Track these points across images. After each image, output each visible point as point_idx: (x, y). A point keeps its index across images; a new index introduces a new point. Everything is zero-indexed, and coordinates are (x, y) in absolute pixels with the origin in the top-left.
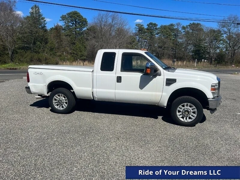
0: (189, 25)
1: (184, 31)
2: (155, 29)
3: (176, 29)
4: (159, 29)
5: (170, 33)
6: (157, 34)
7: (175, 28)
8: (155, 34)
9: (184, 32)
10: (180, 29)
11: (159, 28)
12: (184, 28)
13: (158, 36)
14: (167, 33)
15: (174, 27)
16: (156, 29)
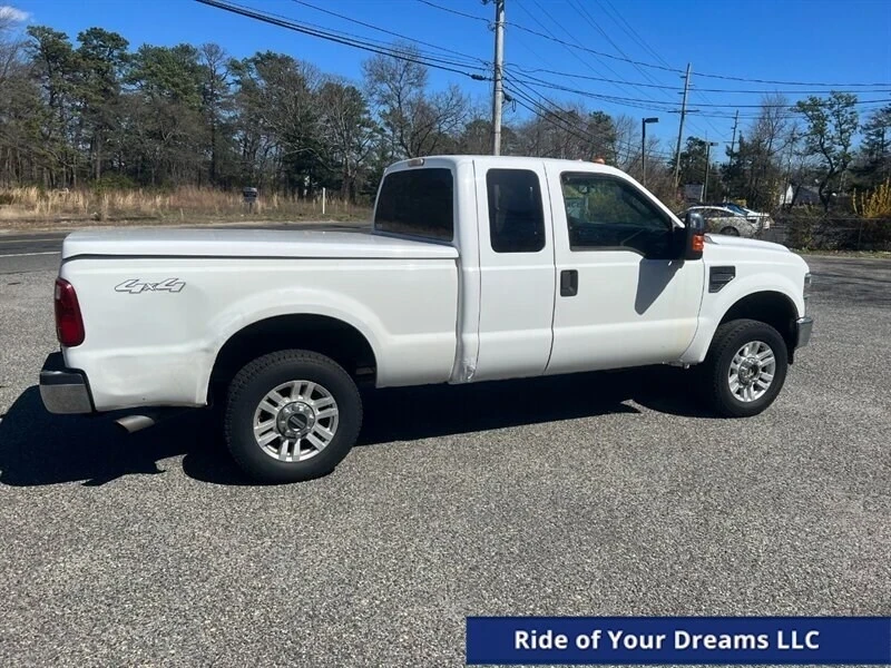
0: (254, 60)
1: (238, 78)
2: (118, 57)
3: (204, 67)
4: (134, 61)
5: (186, 82)
6: (131, 80)
7: (199, 63)
8: (124, 81)
9: (238, 82)
10: (221, 71)
11: (135, 57)
12: (236, 68)
13: (133, 87)
14: (176, 80)
15: (197, 58)
16: (124, 58)
